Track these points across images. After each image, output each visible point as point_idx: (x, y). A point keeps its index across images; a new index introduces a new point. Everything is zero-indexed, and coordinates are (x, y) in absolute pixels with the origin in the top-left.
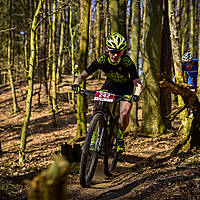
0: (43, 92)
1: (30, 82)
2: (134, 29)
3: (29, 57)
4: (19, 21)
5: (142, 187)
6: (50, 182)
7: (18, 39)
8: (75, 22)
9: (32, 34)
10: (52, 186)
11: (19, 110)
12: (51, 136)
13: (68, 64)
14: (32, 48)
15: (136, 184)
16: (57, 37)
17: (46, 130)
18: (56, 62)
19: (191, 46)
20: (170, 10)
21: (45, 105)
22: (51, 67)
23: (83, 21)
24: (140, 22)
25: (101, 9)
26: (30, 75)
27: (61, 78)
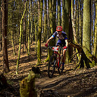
0: (25, 47)
1: (20, 44)
2: (59, 23)
3: (19, 34)
4: (16, 21)
5: (62, 83)
6: (28, 81)
7: (15, 28)
8: (37, 21)
9: (21, 26)
10: (29, 83)
11: (16, 54)
12: (28, 64)
13: (34, 37)
14: (21, 31)
15: (60, 82)
16: (30, 27)
17: (26, 62)
18: (30, 36)
19: (80, 30)
20: (72, 16)
21: (26, 52)
22: (27, 38)
23: (40, 20)
24: (61, 21)
25: (46, 16)
26: (20, 41)
27: (31, 42)
